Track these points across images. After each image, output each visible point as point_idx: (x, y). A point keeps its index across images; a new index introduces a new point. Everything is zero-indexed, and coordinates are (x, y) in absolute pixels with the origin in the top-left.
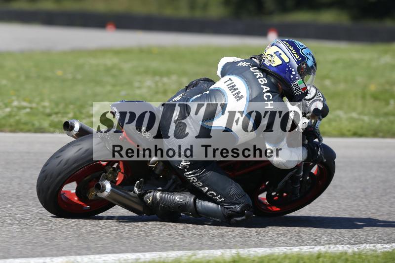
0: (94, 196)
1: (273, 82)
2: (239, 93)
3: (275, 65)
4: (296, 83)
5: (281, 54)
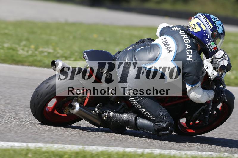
0: (68, 112)
1: (194, 43)
2: (170, 47)
3: (196, 31)
4: (210, 44)
5: (200, 24)
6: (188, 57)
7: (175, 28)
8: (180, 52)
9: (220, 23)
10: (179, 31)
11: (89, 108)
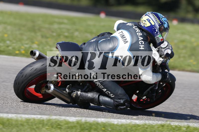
0: (44, 92)
1: (145, 35)
2: (126, 39)
3: (147, 26)
4: (158, 36)
5: (150, 20)
6: (141, 47)
7: (129, 24)
8: (134, 43)
9: (166, 19)
10: (133, 26)
11: (61, 88)
